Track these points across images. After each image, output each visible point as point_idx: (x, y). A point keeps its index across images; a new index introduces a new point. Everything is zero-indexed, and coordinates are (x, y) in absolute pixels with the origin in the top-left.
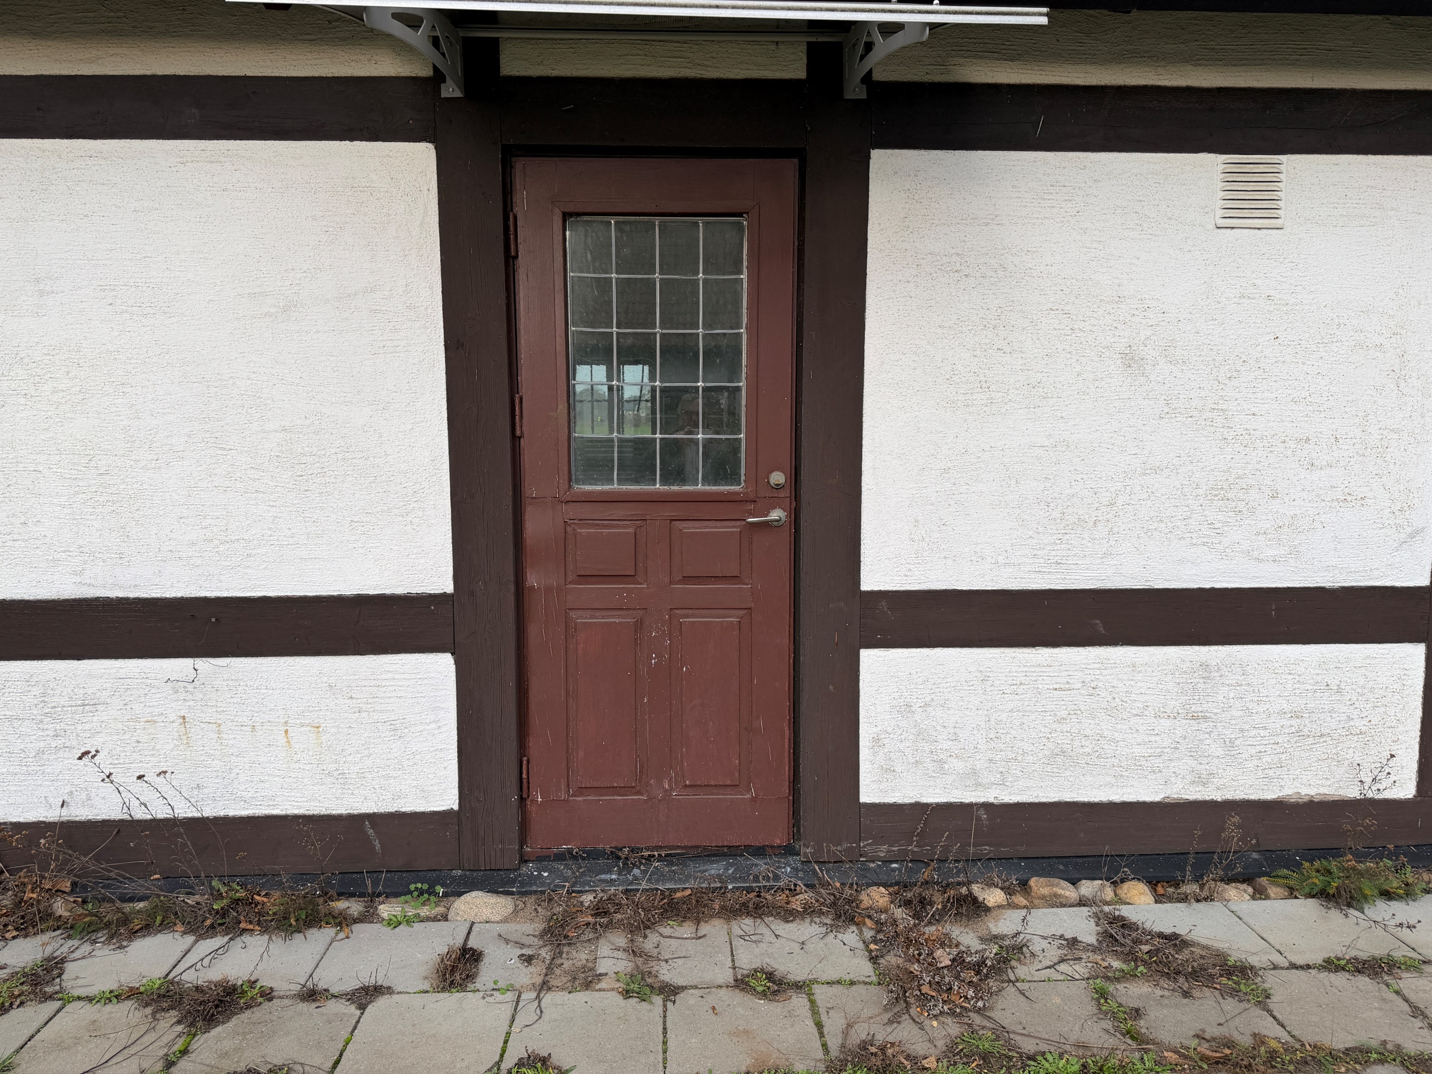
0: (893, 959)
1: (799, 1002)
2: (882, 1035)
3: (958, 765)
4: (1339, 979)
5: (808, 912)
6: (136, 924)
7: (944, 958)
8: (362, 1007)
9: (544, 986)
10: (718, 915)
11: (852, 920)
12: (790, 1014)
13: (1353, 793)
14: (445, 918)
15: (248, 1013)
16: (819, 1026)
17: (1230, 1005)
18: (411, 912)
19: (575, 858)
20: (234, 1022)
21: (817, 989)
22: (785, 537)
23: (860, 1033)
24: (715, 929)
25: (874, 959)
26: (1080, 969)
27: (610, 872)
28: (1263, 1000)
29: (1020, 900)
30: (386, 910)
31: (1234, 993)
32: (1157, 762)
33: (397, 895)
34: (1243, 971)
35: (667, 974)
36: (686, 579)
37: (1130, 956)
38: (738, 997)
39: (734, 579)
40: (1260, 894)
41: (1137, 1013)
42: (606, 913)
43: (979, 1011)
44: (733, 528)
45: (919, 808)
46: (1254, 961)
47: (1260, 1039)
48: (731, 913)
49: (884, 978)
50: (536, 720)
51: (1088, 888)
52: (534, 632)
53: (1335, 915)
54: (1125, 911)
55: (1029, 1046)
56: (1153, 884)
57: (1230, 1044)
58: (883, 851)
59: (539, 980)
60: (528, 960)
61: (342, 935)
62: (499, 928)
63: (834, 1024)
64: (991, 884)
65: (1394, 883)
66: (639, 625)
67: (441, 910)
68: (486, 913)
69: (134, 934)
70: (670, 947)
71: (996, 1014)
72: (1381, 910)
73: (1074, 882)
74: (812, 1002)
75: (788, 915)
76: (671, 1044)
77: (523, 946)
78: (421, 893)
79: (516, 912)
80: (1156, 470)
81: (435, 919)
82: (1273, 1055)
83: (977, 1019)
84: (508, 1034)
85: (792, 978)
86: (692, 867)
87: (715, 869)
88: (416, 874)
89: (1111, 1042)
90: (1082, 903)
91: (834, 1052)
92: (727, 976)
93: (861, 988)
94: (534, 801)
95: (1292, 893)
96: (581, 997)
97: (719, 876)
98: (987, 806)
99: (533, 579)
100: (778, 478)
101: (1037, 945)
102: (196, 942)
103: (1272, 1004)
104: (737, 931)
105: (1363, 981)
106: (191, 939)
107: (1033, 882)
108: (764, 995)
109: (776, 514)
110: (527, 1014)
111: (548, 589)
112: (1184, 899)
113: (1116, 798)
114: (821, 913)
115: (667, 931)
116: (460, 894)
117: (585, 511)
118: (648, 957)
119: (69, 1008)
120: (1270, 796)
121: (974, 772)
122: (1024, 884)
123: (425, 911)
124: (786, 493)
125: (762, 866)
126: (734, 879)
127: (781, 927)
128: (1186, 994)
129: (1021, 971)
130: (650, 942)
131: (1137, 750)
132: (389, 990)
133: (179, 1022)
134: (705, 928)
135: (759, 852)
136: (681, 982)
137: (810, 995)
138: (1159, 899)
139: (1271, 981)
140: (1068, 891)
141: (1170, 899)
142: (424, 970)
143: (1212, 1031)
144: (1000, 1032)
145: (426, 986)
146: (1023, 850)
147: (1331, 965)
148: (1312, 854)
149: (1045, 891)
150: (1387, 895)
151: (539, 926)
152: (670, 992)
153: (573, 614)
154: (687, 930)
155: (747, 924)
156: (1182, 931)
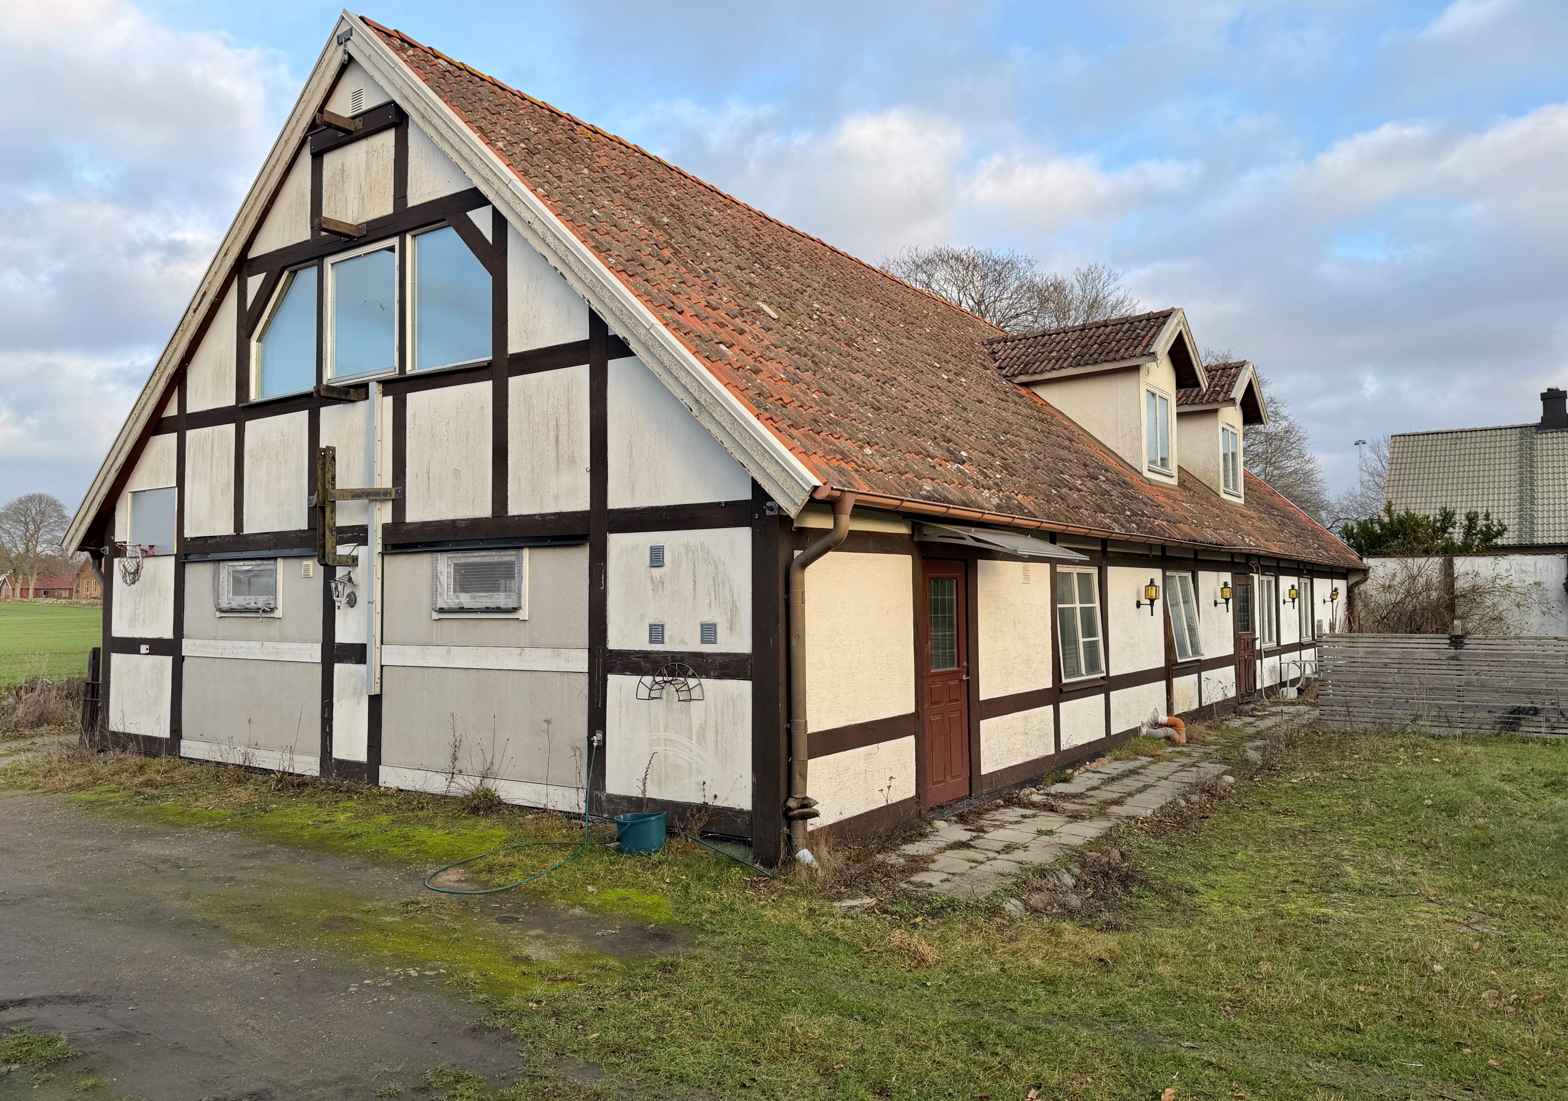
13: (1048, 753)
22: (966, 683)
32: (1021, 750)
36: (950, 701)
39: (957, 700)
44: (957, 682)
45: (993, 773)
66: (943, 720)
100: (965, 664)
120: (1036, 757)
131: (1019, 746)
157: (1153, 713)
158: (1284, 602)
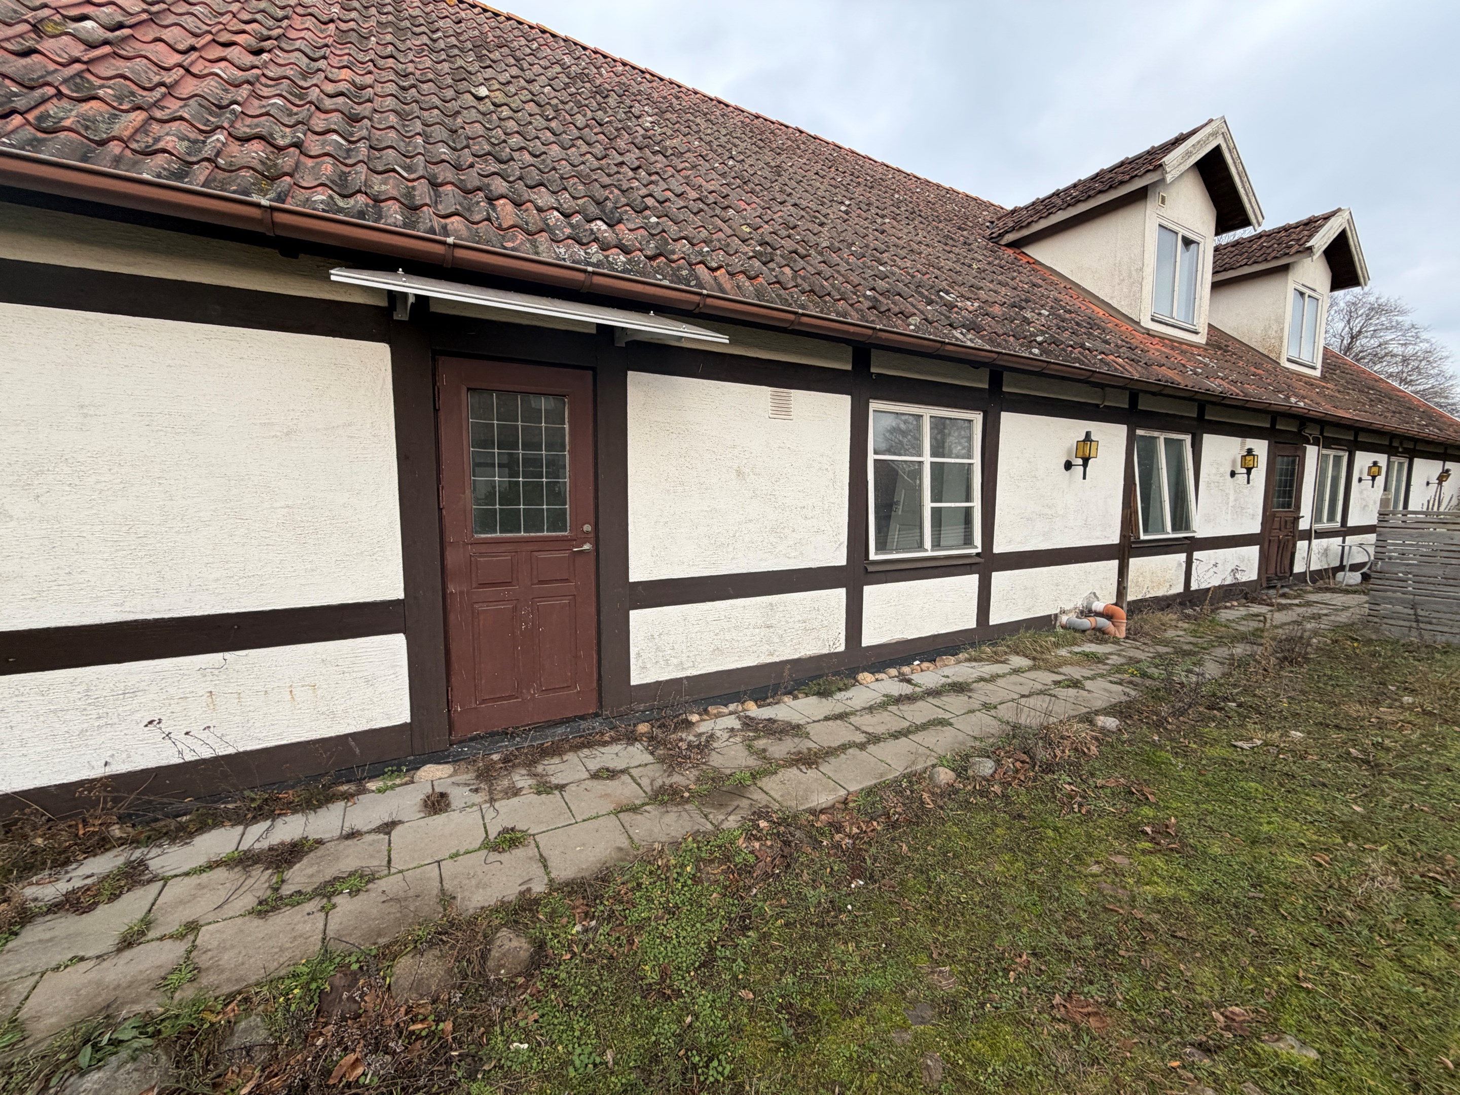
0: (661, 752)
1: (625, 778)
2: (668, 781)
3: (675, 661)
4: (830, 723)
5: (614, 740)
6: (192, 828)
7: (683, 745)
8: (389, 833)
9: (492, 800)
10: (570, 750)
11: (636, 740)
12: (623, 783)
13: (825, 651)
14: (413, 782)
15: (312, 855)
16: (639, 785)
17: (796, 740)
18: (390, 783)
19: (482, 738)
20: (305, 860)
21: (631, 770)
22: (593, 556)
23: (659, 782)
24: (570, 756)
25: (652, 753)
26: (738, 739)
27: (503, 741)
28: (807, 736)
29: (705, 717)
30: (372, 785)
31: (797, 735)
32: (755, 648)
33: (378, 776)
34: (798, 726)
35: (555, 781)
36: (541, 582)
37: (756, 730)
38: (595, 783)
39: (567, 580)
40: (795, 698)
41: (764, 750)
42: (509, 761)
43: (704, 763)
44: (566, 554)
45: (658, 683)
46: (801, 722)
47: (809, 749)
48: (576, 748)
49: (661, 760)
50: (455, 666)
51: (732, 707)
52: (452, 617)
53: (824, 700)
54: (748, 713)
55: (728, 772)
56: (756, 701)
57: (800, 753)
58: (642, 707)
59: (487, 798)
60: (476, 791)
61: (349, 804)
62: (450, 780)
63: (645, 782)
64: (692, 713)
65: (841, 685)
66: (515, 609)
67: (407, 779)
68: (438, 774)
69: (191, 835)
70: (551, 769)
71: (711, 763)
72: (839, 696)
73: (726, 705)
74: (632, 777)
75: (605, 744)
76: (572, 808)
77: (469, 785)
78: (393, 772)
79: (455, 771)
80: (750, 521)
81: (406, 784)
82: (815, 753)
83: (705, 767)
84: (484, 824)
85: (618, 769)
86: (548, 732)
87: (560, 730)
88: (386, 763)
89: (759, 763)
90: (731, 713)
91: (650, 793)
92: (586, 775)
93: (650, 766)
94: (456, 711)
95: (807, 695)
96: (515, 800)
97: (563, 733)
98: (687, 678)
99: (452, 589)
100: (587, 528)
101: (718, 734)
102: (245, 828)
103: (811, 736)
104: (581, 755)
105: (839, 722)
106: (240, 828)
107: (709, 708)
108: (607, 778)
109: (587, 547)
110: (490, 814)
111: (462, 593)
112: (769, 705)
113: (739, 666)
114: (620, 740)
115: (546, 762)
116: (418, 769)
117: (483, 549)
118: (542, 776)
119: (170, 883)
120: (796, 657)
121: (682, 663)
122: (706, 711)
123: (398, 781)
124: (592, 535)
125: (584, 724)
126: (571, 733)
127: (603, 749)
128: (780, 740)
129: (715, 745)
130: (540, 769)
131: (747, 644)
132: (401, 822)
133: (267, 869)
134: (565, 758)
135: (583, 718)
136: (564, 782)
137: (629, 774)
138: (759, 707)
139: (809, 728)
140: (725, 710)
141: (763, 706)
142: (416, 808)
143: (793, 750)
144: (715, 769)
145: (423, 815)
146: (703, 696)
147: (827, 719)
148: (812, 679)
149: (715, 711)
150: (840, 690)
151: (474, 775)
152: (561, 788)
153: (476, 606)
154: (556, 760)
155: (586, 751)
156: (773, 716)
157: (1088, 598)
158: (1360, 480)
